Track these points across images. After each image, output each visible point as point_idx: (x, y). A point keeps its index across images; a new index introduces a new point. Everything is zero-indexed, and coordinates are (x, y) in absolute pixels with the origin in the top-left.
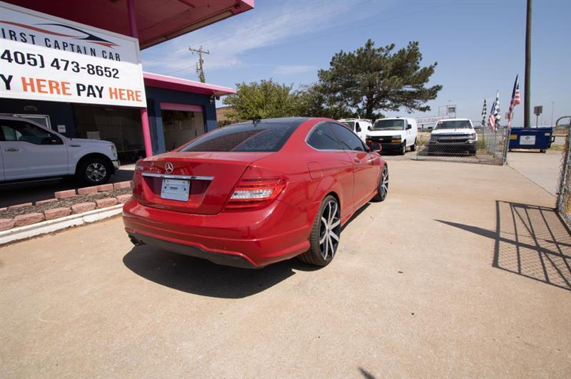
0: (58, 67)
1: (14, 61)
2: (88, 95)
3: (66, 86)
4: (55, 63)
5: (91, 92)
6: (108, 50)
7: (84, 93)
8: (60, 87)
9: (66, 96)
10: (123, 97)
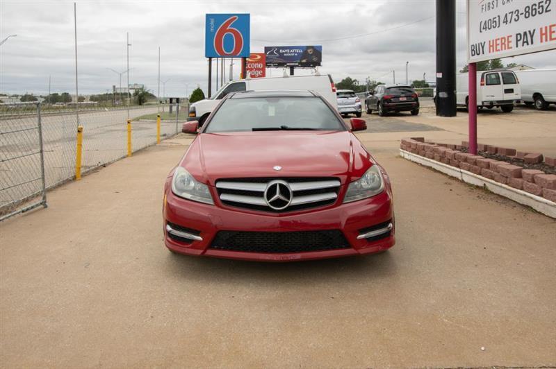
0: (507, 22)
5: (525, 40)
8: (506, 43)
10: (554, 35)
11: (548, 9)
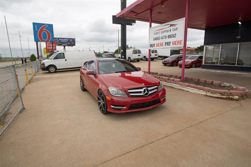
6: (174, 27)
10: (176, 44)
11: (175, 37)
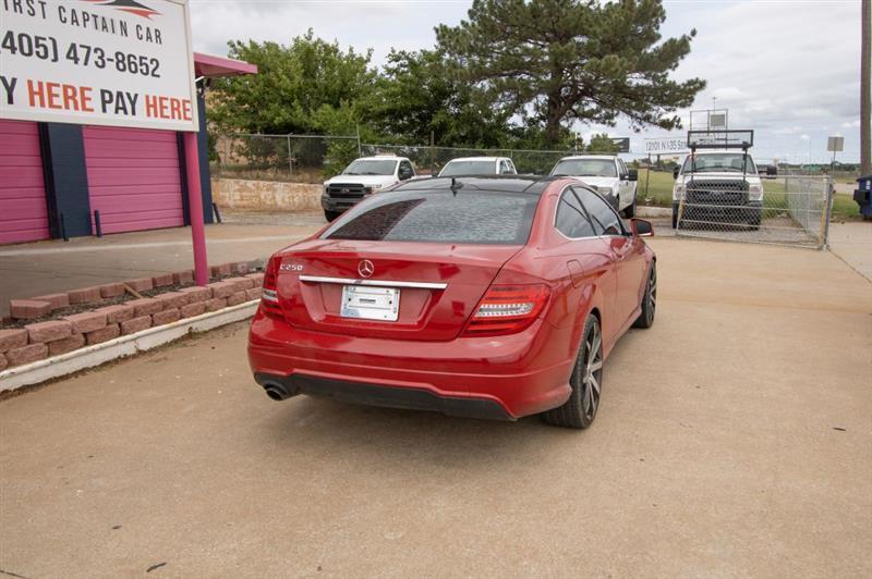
0: (76, 60)
1: (18, 52)
2: (117, 112)
3: (87, 94)
4: (72, 54)
5: (121, 105)
6: (144, 22)
7: (111, 107)
8: (78, 98)
9: (86, 114)
10: (165, 112)
11: (156, 73)
